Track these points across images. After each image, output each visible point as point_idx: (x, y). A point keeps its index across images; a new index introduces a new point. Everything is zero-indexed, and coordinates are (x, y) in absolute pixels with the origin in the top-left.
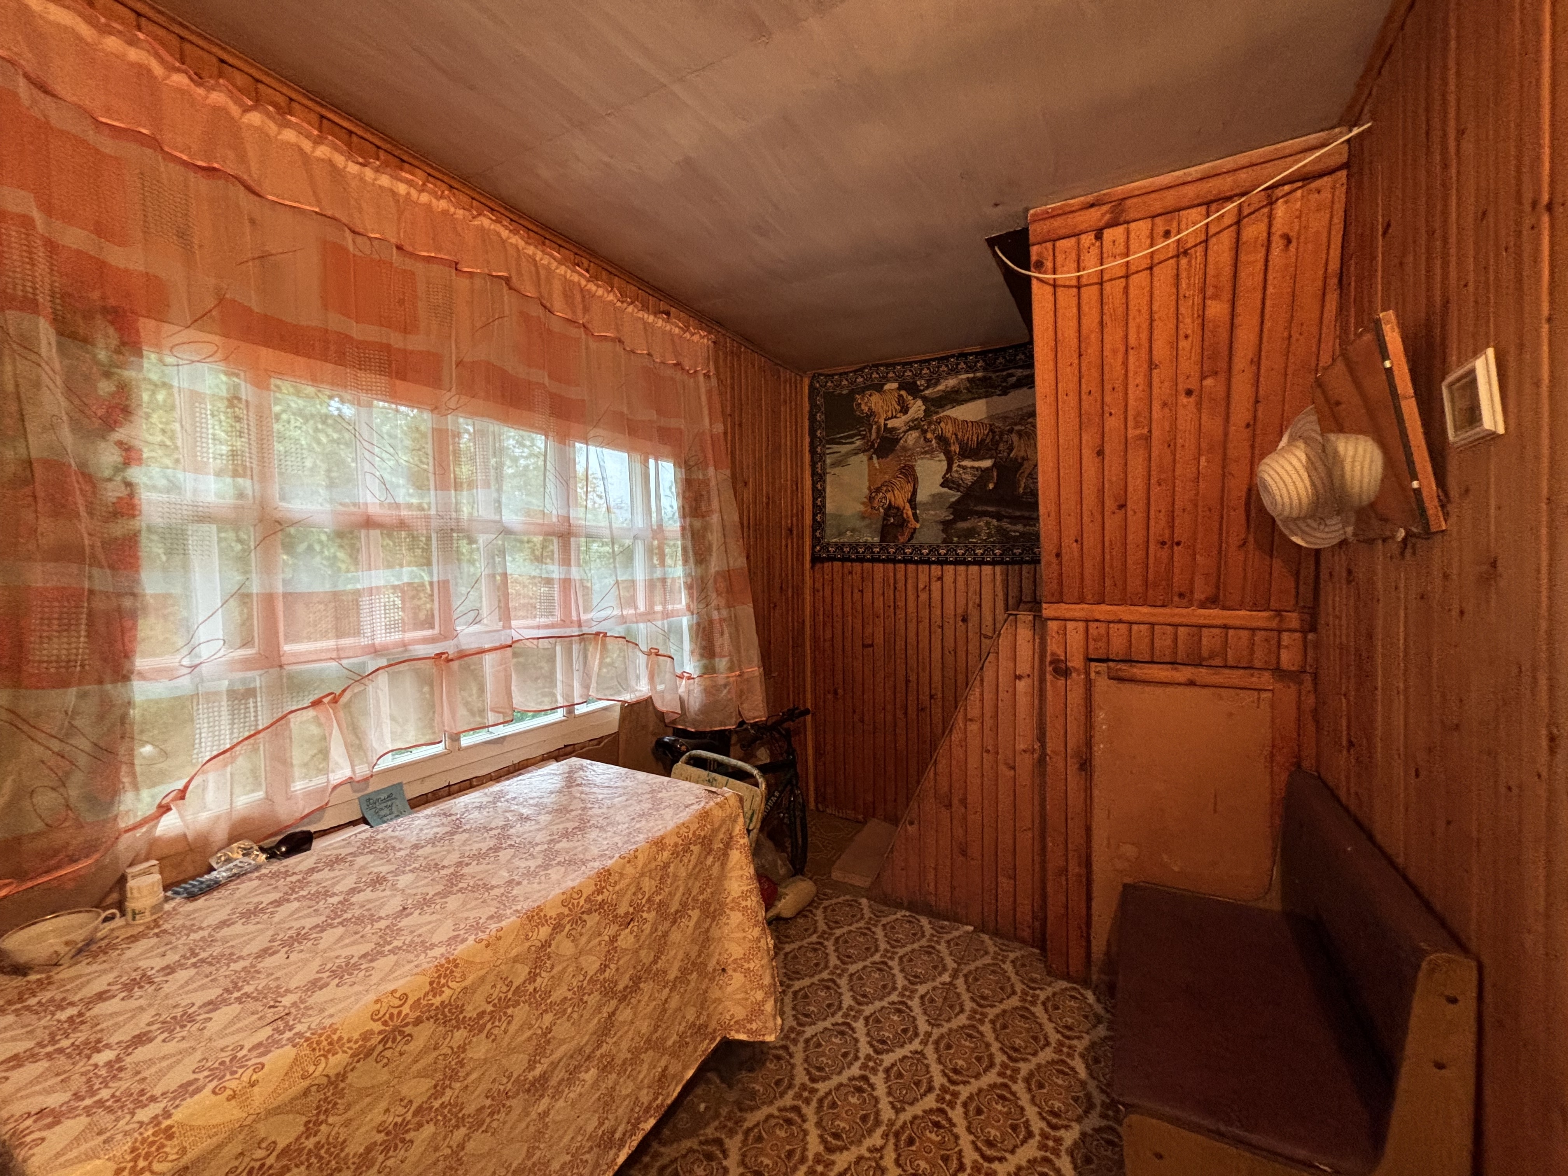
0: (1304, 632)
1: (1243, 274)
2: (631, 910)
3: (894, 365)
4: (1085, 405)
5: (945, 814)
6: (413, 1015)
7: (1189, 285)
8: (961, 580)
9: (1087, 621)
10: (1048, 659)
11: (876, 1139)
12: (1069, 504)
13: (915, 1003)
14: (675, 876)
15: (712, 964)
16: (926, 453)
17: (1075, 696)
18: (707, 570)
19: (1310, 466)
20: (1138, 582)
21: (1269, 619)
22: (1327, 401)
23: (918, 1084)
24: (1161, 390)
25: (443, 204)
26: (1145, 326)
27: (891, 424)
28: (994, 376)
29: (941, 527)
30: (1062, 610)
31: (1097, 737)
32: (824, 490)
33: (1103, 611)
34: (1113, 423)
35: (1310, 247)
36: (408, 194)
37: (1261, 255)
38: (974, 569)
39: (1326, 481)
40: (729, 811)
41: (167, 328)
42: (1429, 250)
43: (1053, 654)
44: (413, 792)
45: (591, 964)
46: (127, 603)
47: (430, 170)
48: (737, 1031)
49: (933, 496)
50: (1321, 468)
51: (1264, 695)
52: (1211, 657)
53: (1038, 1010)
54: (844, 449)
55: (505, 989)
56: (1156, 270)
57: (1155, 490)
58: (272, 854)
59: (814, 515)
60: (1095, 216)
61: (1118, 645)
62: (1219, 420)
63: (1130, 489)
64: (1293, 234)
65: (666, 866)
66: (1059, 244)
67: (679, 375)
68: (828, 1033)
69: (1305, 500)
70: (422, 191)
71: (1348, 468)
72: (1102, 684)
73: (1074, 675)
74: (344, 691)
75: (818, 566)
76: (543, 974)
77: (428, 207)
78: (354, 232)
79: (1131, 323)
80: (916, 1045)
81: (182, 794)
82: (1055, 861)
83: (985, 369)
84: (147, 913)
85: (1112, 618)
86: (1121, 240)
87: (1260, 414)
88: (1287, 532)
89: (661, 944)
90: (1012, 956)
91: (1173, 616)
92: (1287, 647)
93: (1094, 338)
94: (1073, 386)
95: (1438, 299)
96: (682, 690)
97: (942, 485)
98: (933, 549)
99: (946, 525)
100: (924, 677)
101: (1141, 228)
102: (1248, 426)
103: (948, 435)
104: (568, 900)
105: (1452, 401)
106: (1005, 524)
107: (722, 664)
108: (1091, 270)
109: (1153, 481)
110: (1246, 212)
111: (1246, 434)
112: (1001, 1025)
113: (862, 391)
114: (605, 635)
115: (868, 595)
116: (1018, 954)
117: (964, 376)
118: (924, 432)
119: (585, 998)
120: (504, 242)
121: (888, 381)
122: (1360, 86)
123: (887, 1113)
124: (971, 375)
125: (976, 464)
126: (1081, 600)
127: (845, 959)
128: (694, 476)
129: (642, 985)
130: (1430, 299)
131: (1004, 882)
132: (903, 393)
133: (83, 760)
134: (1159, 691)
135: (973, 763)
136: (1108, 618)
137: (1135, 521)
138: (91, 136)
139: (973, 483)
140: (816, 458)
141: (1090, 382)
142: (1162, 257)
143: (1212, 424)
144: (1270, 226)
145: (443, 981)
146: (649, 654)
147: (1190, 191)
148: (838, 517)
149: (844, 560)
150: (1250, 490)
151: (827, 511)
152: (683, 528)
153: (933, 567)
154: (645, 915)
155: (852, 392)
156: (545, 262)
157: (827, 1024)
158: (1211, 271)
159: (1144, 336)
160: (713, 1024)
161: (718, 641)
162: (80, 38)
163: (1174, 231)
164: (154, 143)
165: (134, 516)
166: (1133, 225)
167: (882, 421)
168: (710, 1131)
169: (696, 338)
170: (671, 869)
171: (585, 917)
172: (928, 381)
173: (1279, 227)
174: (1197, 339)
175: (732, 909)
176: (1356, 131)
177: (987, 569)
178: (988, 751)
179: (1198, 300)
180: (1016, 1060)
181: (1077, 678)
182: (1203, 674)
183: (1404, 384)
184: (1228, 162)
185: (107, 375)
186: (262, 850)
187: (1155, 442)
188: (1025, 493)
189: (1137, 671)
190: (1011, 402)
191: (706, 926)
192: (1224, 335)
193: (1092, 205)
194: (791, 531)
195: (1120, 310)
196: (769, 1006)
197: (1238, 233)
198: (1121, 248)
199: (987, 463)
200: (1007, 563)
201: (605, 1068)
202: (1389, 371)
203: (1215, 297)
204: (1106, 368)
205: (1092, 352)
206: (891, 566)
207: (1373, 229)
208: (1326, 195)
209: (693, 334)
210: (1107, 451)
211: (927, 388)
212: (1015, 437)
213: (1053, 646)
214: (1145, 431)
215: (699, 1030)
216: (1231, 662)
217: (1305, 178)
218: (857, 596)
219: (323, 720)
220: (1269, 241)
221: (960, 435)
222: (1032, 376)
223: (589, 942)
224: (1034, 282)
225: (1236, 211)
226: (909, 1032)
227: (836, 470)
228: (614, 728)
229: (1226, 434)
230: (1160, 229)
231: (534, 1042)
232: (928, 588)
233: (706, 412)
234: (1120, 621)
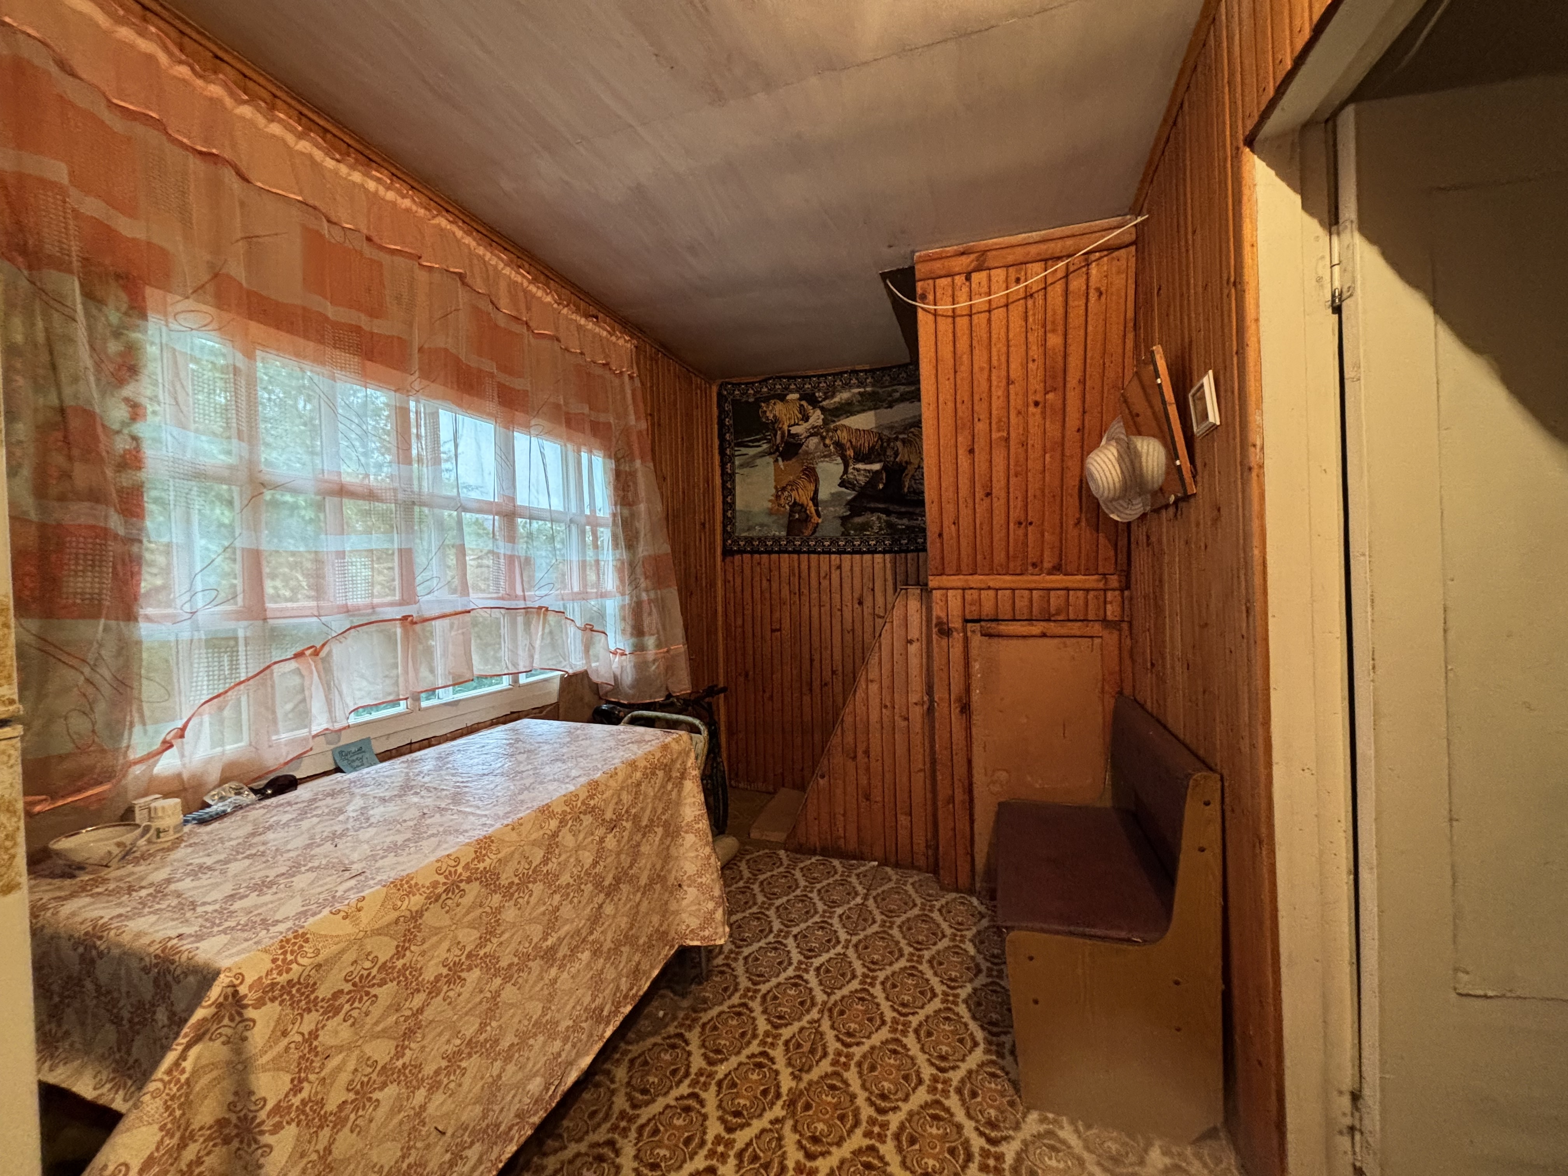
0: (1122, 591)
1: (1071, 315)
2: (614, 817)
3: (795, 378)
4: (960, 414)
5: (851, 764)
6: (465, 875)
7: (1034, 320)
8: (857, 569)
9: (964, 589)
10: (934, 622)
11: (814, 1014)
12: (948, 494)
13: (835, 921)
14: (646, 796)
15: (671, 880)
16: (825, 456)
17: (956, 651)
18: (634, 554)
19: (1120, 459)
20: (1003, 554)
21: (1099, 581)
22: (1130, 412)
23: (843, 975)
24: (1016, 402)
25: (406, 203)
26: (1004, 350)
27: (794, 430)
28: (880, 391)
29: (839, 522)
30: (945, 581)
31: (974, 685)
32: (734, 488)
33: (976, 580)
34: (981, 427)
35: (1114, 298)
36: (377, 191)
37: (1082, 302)
38: (867, 557)
39: (1130, 468)
40: (683, 745)
41: (170, 298)
42: (1181, 306)
43: (938, 618)
44: (379, 747)
45: (588, 858)
46: (135, 549)
47: (394, 170)
48: (692, 940)
49: (832, 494)
50: (1127, 460)
51: (1097, 641)
52: (1058, 614)
53: (936, 915)
54: (752, 451)
55: (527, 867)
56: (1011, 307)
57: (1013, 480)
58: (261, 794)
59: (725, 512)
60: (965, 262)
61: (988, 608)
62: (1058, 425)
63: (994, 479)
64: (1103, 289)
65: (639, 784)
66: (938, 281)
67: (608, 375)
68: (763, 951)
69: (1117, 485)
70: (388, 188)
71: (1144, 459)
72: (976, 640)
73: (955, 634)
74: (323, 645)
75: (729, 559)
76: (554, 860)
77: (394, 204)
78: (329, 221)
79: (994, 350)
80: (839, 949)
81: (181, 733)
82: (943, 792)
83: (873, 386)
84: (171, 832)
85: (983, 586)
86: (985, 282)
87: (1086, 422)
88: (1107, 511)
89: (635, 854)
90: (911, 880)
91: (1030, 582)
92: (1111, 603)
93: (966, 358)
94: (950, 398)
95: (1187, 340)
96: (615, 666)
97: (840, 485)
98: (834, 541)
99: (844, 520)
100: (826, 654)
101: (999, 275)
102: (1078, 430)
103: (844, 441)
104: (569, 799)
105: (1195, 406)
106: (893, 519)
107: (650, 642)
108: (963, 304)
109: (1012, 472)
110: (1072, 269)
111: (1078, 436)
112: (906, 928)
113: (767, 400)
114: (547, 610)
115: (775, 586)
116: (916, 878)
117: (856, 390)
118: (823, 438)
119: (583, 887)
120: (458, 241)
121: (792, 392)
122: (1140, 189)
123: (820, 997)
124: (862, 390)
125: (868, 467)
126: (958, 572)
127: (771, 896)
128: (622, 468)
129: (621, 886)
130: (1183, 339)
131: (903, 820)
132: (804, 403)
133: (106, 689)
134: (1020, 642)
135: (874, 717)
136: (979, 585)
137: (999, 505)
138: (106, 116)
139: (866, 483)
140: (726, 460)
141: (963, 393)
142: (1016, 297)
143: (1053, 430)
144: (1088, 279)
145: (484, 852)
146: (584, 630)
147: (1033, 250)
148: (748, 514)
149: (752, 552)
150: (1081, 481)
151: (737, 508)
152: (614, 515)
153: (833, 556)
154: (624, 823)
155: (758, 401)
156: (493, 262)
157: (762, 944)
158: (1050, 313)
159: (1003, 359)
160: (672, 934)
161: (646, 621)
162: (97, 26)
163: (1023, 278)
164: (159, 125)
165: (139, 468)
166: (993, 272)
167: (786, 428)
168: (671, 1030)
169: (621, 342)
170: (643, 787)
171: (582, 816)
172: (825, 393)
173: (1093, 283)
174: (1041, 362)
175: (686, 832)
176: (1139, 219)
177: (878, 557)
178: (886, 707)
179: (1041, 332)
180: (920, 950)
181: (958, 636)
182: (1052, 628)
183: (1169, 395)
184: (1058, 232)
185: (117, 334)
186: (252, 790)
187: (1012, 443)
188: (909, 492)
189: (1004, 628)
190: (900, 413)
191: (668, 843)
192: (1060, 359)
193: (963, 254)
194: (703, 525)
195: (985, 336)
196: (719, 915)
197: (1067, 284)
198: (985, 289)
199: (877, 467)
200: (896, 552)
201: (596, 953)
202: (1160, 385)
203: (1054, 331)
204: (975, 383)
205: (964, 369)
206: (795, 556)
207: (1152, 289)
208: (1123, 262)
209: (618, 338)
210: (976, 450)
211: (824, 399)
212: (899, 444)
213: (938, 611)
214: (1005, 434)
215: (662, 936)
216: (1071, 617)
217: (1109, 249)
218: (765, 584)
219: (305, 672)
220: (1088, 293)
221: (854, 440)
222: (919, 389)
223: (585, 838)
224: (920, 311)
225: (1064, 268)
226: (833, 940)
227: (745, 471)
228: (554, 699)
229: (1063, 437)
230: (1013, 278)
231: (547, 917)
232: (829, 576)
233: (631, 408)
234: (989, 588)
